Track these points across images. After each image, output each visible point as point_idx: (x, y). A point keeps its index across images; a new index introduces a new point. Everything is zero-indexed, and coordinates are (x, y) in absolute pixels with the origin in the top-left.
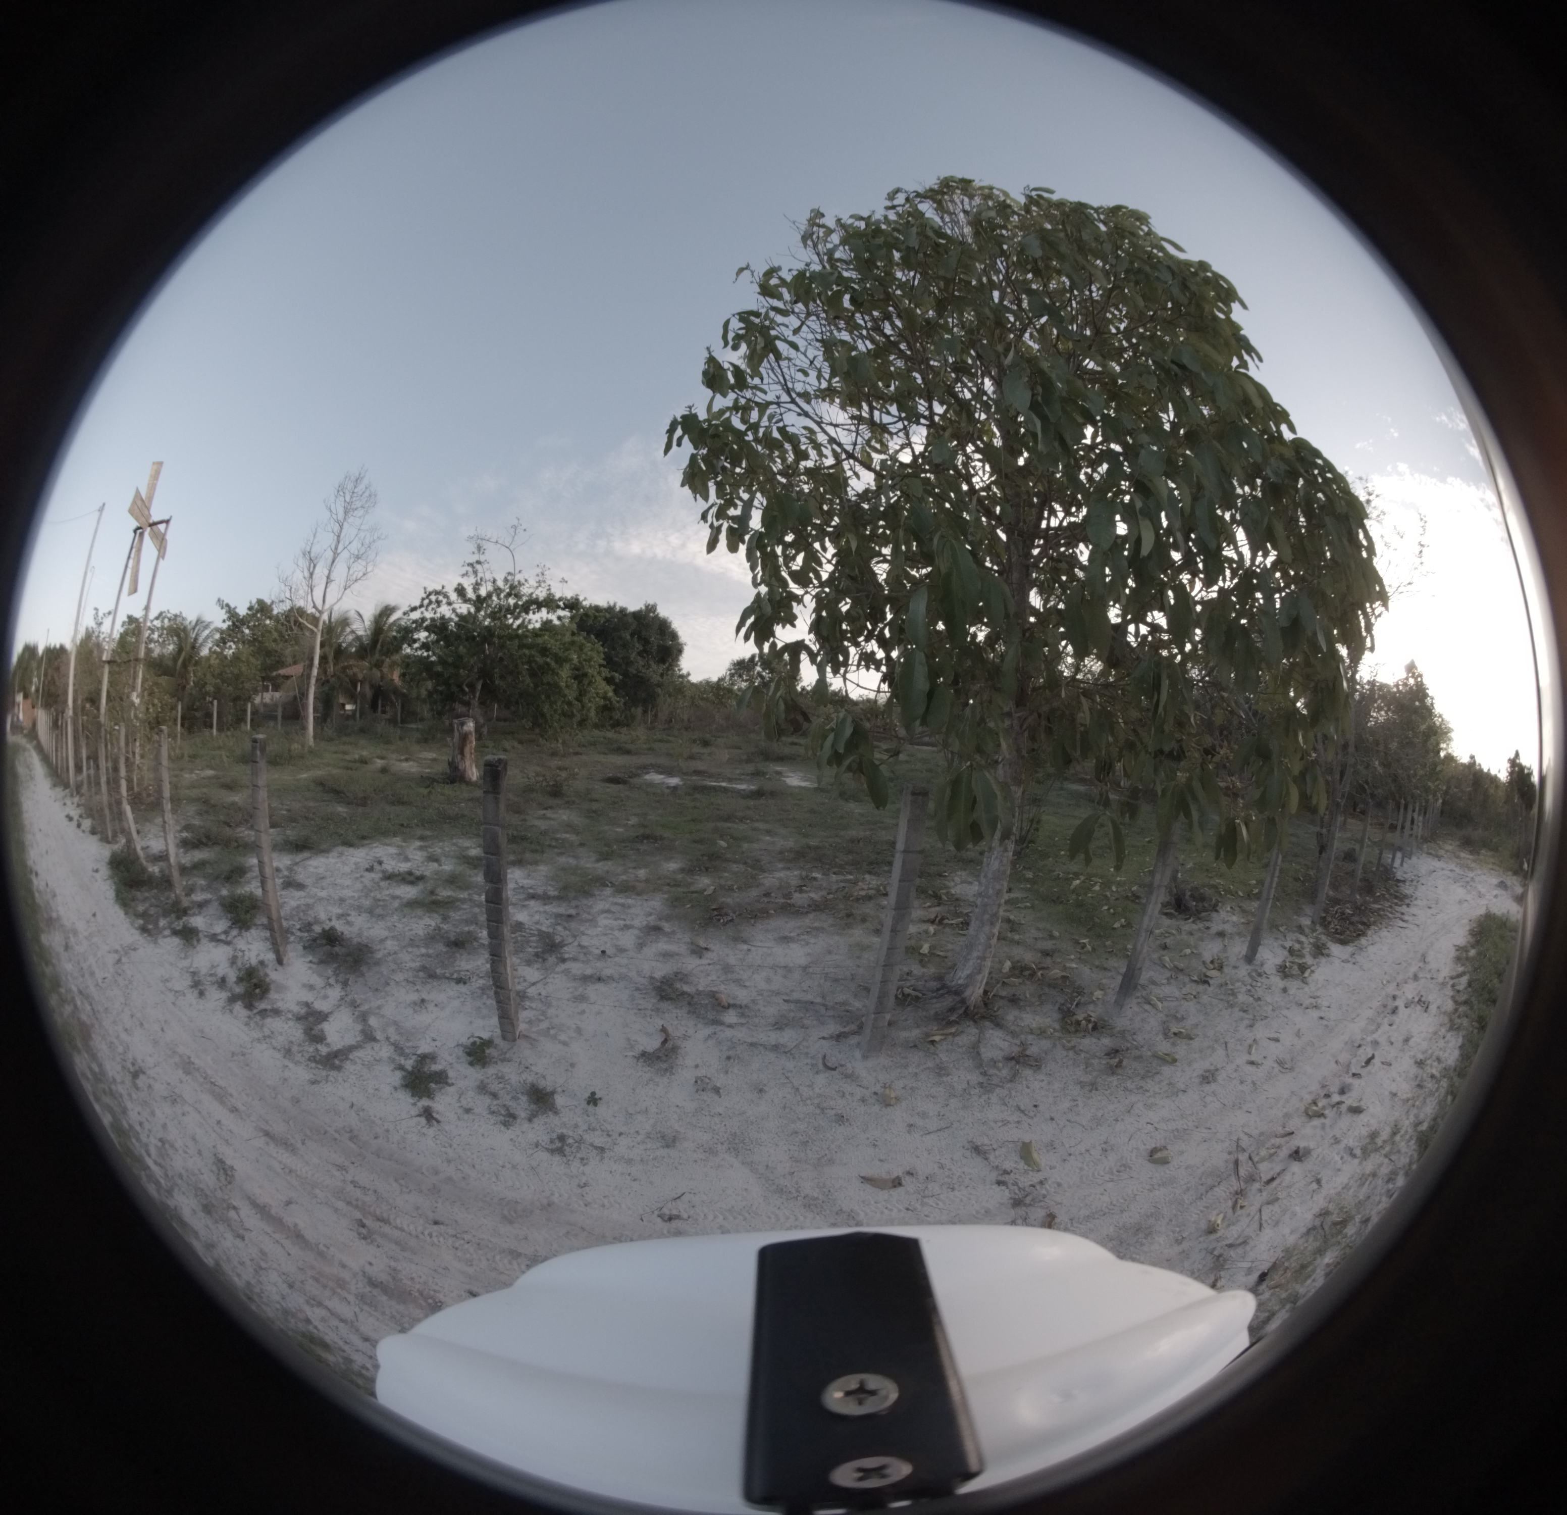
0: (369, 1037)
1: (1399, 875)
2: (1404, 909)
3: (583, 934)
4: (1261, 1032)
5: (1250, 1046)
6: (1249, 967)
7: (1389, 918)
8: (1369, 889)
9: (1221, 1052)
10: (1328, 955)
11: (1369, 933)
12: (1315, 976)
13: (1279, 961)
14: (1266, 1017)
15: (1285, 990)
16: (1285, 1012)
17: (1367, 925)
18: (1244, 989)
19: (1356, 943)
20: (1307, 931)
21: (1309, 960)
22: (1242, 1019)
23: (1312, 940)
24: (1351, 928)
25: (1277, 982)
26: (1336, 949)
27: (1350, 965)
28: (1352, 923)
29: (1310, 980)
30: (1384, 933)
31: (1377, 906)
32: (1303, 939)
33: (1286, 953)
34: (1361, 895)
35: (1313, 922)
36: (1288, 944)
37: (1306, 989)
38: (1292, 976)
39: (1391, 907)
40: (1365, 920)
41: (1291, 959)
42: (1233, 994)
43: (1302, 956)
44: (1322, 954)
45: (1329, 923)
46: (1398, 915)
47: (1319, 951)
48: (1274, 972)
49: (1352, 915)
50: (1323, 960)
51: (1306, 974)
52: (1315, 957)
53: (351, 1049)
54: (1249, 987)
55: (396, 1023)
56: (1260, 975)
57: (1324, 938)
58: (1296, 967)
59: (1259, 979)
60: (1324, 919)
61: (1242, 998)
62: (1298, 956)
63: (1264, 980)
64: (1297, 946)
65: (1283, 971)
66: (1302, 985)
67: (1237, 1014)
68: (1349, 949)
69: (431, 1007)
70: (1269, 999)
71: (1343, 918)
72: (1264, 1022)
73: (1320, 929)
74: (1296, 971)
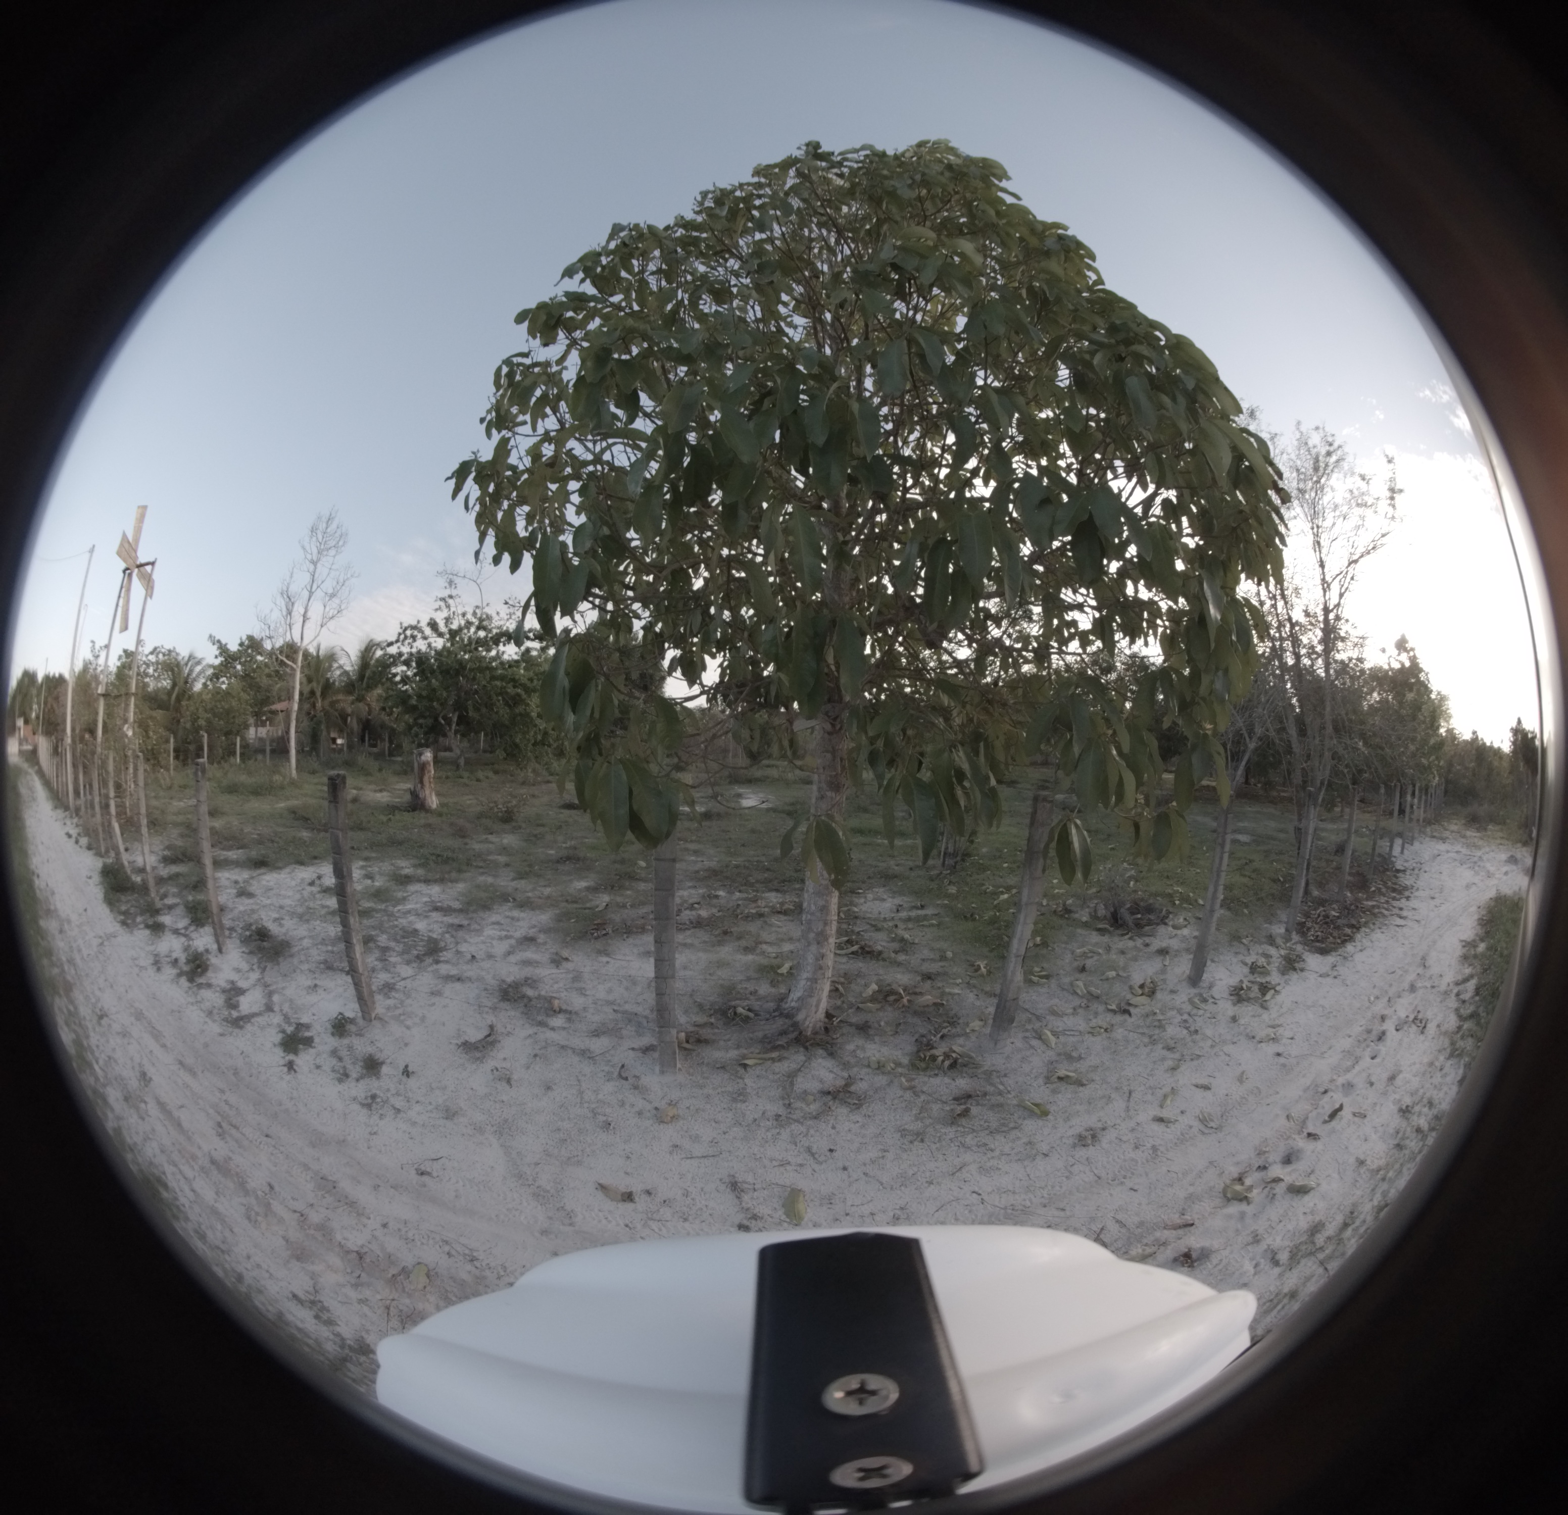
0: (269, 1008)
1: (1399, 865)
2: (1403, 903)
3: (466, 941)
4: (1187, 1076)
5: (1165, 1097)
6: (1193, 991)
7: (1384, 916)
8: (1362, 883)
9: (1119, 1104)
10: (1302, 970)
11: (1358, 936)
12: (1279, 998)
13: (1234, 981)
14: (1199, 1056)
15: (1234, 1019)
16: (1229, 1048)
17: (1356, 928)
18: (1178, 1019)
19: (1340, 951)
20: (1279, 941)
21: (1274, 978)
22: (1163, 1059)
23: (1283, 952)
24: (1335, 934)
25: (1227, 1008)
26: (1314, 962)
27: (1329, 980)
28: (1338, 928)
29: (1271, 1004)
30: (1377, 935)
31: (1370, 903)
32: (1272, 951)
33: (1246, 970)
34: (1352, 892)
35: (1287, 930)
36: (1249, 960)
37: (1265, 1016)
38: (1248, 1000)
39: (1387, 902)
40: (1354, 922)
41: (1251, 978)
42: (1161, 1026)
43: (1266, 973)
44: (1295, 969)
45: (1309, 929)
46: (1396, 911)
47: (1291, 964)
48: (1226, 995)
49: (1338, 917)
50: (1294, 976)
51: (1268, 997)
52: (1283, 973)
53: (254, 1015)
54: (1186, 1017)
55: (291, 1001)
56: (1205, 1001)
57: (1299, 948)
58: (1256, 988)
59: (1203, 1006)
60: (1302, 925)
61: (1173, 1031)
62: (1261, 973)
63: (1209, 1007)
64: (1262, 961)
65: (1238, 995)
66: (1260, 1010)
67: (1159, 1051)
68: (1330, 959)
69: (320, 991)
70: (1209, 1032)
71: (1327, 921)
72: (1195, 1063)
73: (1295, 937)
74: (1255, 992)
